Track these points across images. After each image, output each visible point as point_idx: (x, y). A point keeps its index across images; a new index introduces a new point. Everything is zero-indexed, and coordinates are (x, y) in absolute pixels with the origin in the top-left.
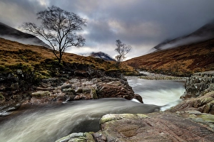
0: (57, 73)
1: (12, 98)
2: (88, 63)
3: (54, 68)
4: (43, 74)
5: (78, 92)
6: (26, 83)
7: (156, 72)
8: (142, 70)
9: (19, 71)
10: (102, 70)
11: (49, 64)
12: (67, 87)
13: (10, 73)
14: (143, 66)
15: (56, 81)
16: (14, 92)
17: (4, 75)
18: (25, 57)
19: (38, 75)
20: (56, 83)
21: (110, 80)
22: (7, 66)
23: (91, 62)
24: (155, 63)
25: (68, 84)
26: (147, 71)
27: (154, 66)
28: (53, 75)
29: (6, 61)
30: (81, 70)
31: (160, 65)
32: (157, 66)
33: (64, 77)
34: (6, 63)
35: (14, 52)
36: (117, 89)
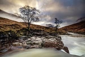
0: (27, 34)
1: (5, 45)
2: (42, 29)
3: (26, 32)
4: (21, 34)
5: (33, 44)
6: (12, 39)
7: (77, 33)
8: (70, 32)
9: (9, 33)
10: (48, 32)
11: (24, 30)
12: (29, 41)
13: (6, 34)
14: (70, 30)
15: (26, 38)
16: (6, 43)
17: (3, 35)
18: (14, 27)
19: (18, 35)
20: (25, 39)
21: (51, 38)
22: (5, 31)
23: (43, 28)
24: (77, 28)
25: (30, 40)
26: (72, 32)
27: (76, 30)
28: (25, 35)
29: (5, 29)
30: (38, 32)
31: (79, 30)
32: (78, 30)
33: (30, 36)
34: (5, 30)
35: (10, 25)
36: (53, 43)
